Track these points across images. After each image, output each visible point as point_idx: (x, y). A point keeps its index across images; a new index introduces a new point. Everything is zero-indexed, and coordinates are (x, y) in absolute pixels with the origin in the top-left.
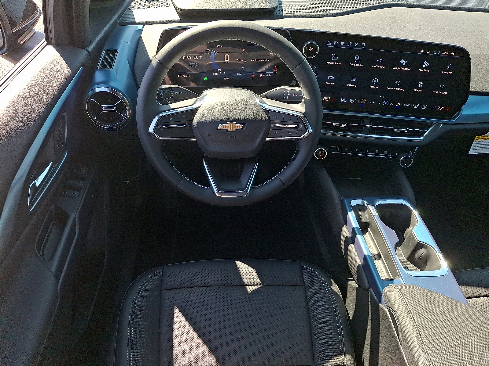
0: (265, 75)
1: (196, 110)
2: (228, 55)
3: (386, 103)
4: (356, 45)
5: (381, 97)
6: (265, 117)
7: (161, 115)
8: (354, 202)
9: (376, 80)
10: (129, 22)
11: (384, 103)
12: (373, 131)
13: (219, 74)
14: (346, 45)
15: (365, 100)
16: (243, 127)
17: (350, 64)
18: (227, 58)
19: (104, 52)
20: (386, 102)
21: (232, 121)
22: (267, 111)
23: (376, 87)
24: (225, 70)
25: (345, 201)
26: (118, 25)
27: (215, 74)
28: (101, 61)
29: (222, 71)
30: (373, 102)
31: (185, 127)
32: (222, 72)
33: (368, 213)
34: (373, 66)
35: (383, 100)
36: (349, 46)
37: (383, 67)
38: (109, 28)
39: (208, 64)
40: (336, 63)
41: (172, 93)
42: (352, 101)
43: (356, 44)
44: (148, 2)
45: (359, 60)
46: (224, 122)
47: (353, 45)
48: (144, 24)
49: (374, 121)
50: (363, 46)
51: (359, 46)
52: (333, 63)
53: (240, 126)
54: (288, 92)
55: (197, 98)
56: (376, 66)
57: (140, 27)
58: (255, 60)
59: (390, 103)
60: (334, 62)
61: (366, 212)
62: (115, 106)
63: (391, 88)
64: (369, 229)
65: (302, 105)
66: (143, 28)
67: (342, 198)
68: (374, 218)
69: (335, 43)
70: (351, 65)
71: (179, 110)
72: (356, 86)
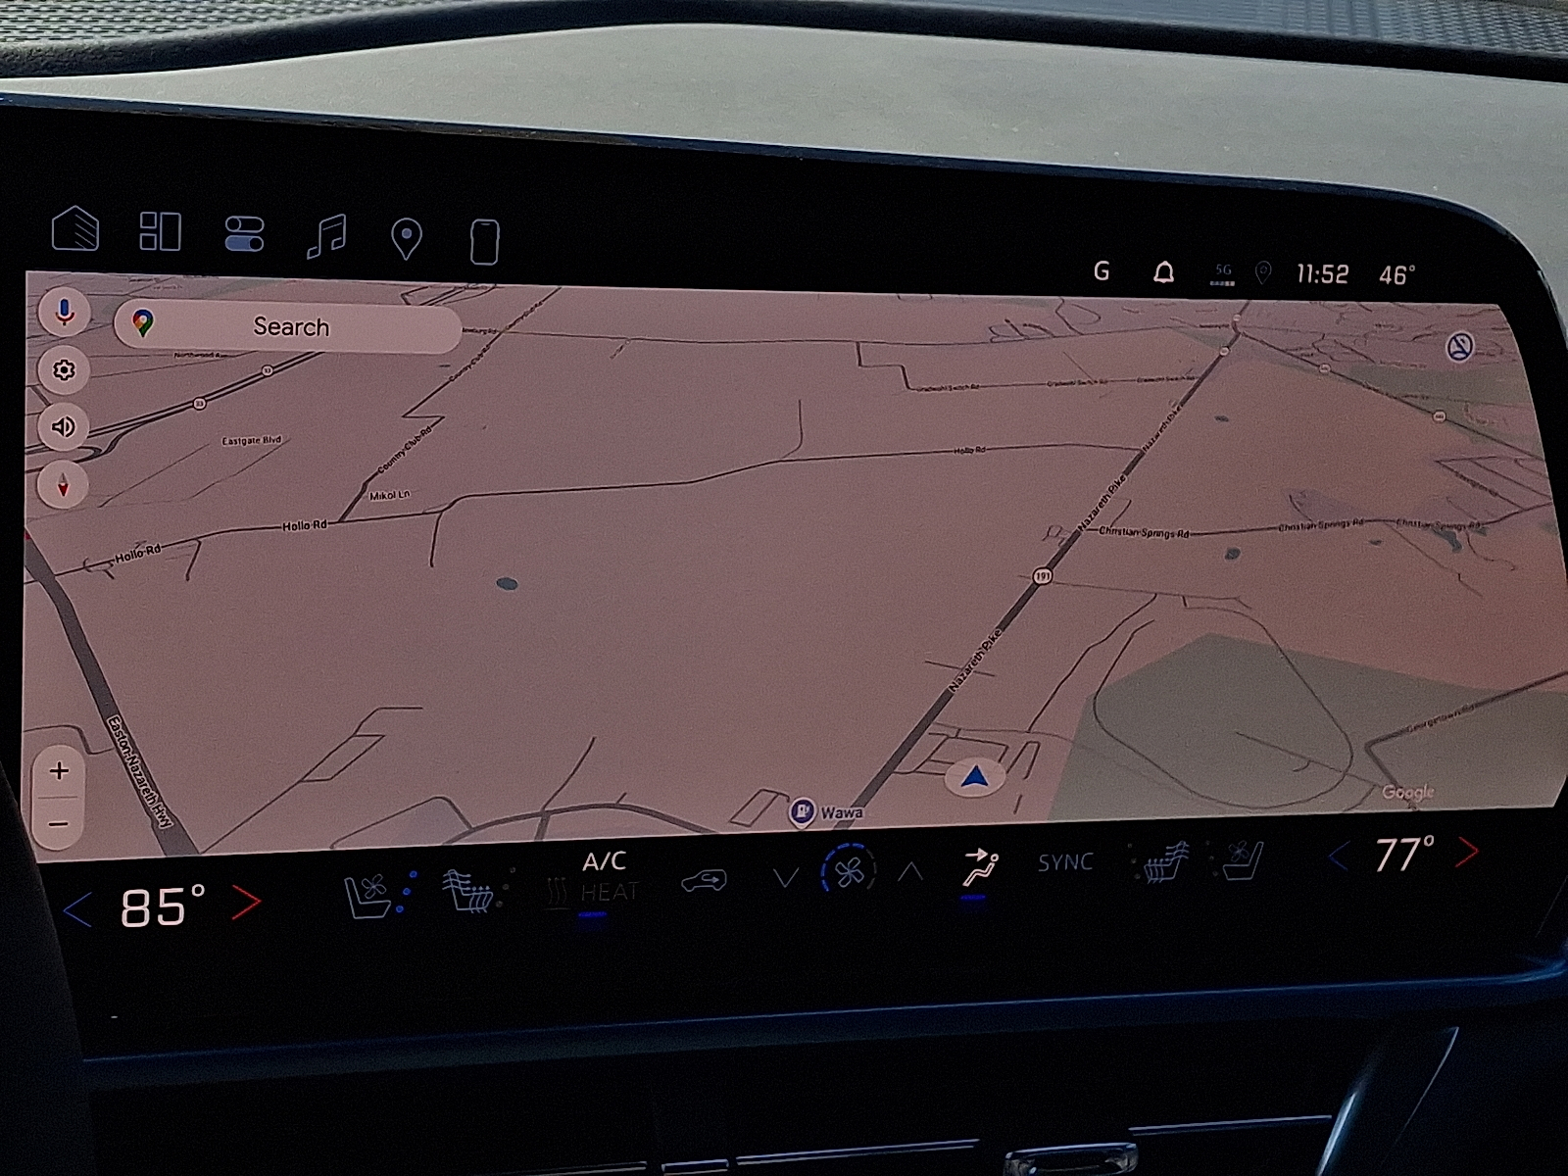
11: (833, 878)
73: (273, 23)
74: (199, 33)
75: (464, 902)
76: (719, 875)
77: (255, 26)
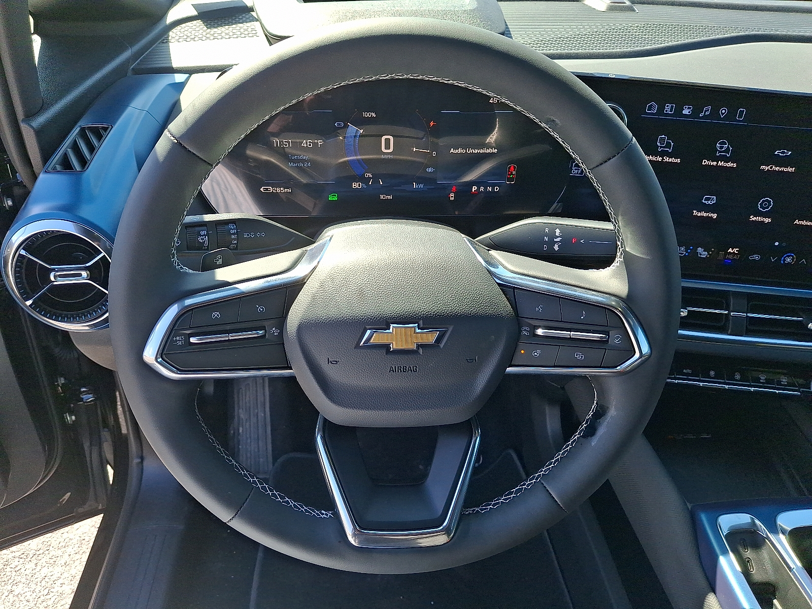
0: (486, 188)
1: (296, 287)
2: (391, 138)
3: (789, 260)
4: (723, 114)
5: (777, 244)
6: (503, 306)
7: (188, 302)
8: (728, 521)
9: (767, 203)
10: (156, 68)
11: (784, 260)
12: (754, 328)
13: (367, 184)
14: (695, 113)
15: (735, 250)
16: (439, 340)
17: (705, 162)
18: (387, 145)
19: (76, 131)
20: (788, 256)
21: (403, 320)
22: (508, 289)
23: (767, 220)
24: (384, 177)
25: (704, 518)
26: (130, 73)
27: (355, 185)
28: (63, 149)
29: (376, 178)
30: (756, 257)
31: (263, 336)
32: (376, 181)
33: (769, 554)
34: (763, 167)
35: (781, 252)
36: (705, 117)
37: (790, 170)
38: (105, 78)
39: (342, 163)
40: (667, 159)
41: (234, 234)
42: (702, 253)
43: (723, 111)
44: (208, 28)
45: (727, 151)
46: (383, 323)
47: (715, 113)
48: (190, 71)
49: (755, 302)
50: (740, 116)
51: (731, 115)
52: (660, 159)
53: (430, 337)
54: (558, 232)
55: (304, 249)
56: (771, 168)
57: (179, 78)
58: (460, 151)
59: (798, 259)
60: (662, 154)
61: (764, 553)
62: (86, 269)
63: (804, 223)
64: (775, 601)
65: (615, 275)
66: (188, 79)
67: (690, 508)
68: (794, 574)
69: (668, 108)
70: (707, 162)
71: (244, 287)
72: (715, 216)
73: (667, 44)
74: (650, 47)
75: (701, 254)
76: (759, 257)
77: (663, 45)
